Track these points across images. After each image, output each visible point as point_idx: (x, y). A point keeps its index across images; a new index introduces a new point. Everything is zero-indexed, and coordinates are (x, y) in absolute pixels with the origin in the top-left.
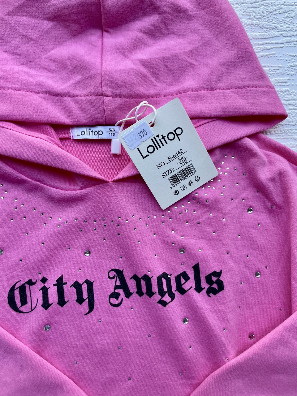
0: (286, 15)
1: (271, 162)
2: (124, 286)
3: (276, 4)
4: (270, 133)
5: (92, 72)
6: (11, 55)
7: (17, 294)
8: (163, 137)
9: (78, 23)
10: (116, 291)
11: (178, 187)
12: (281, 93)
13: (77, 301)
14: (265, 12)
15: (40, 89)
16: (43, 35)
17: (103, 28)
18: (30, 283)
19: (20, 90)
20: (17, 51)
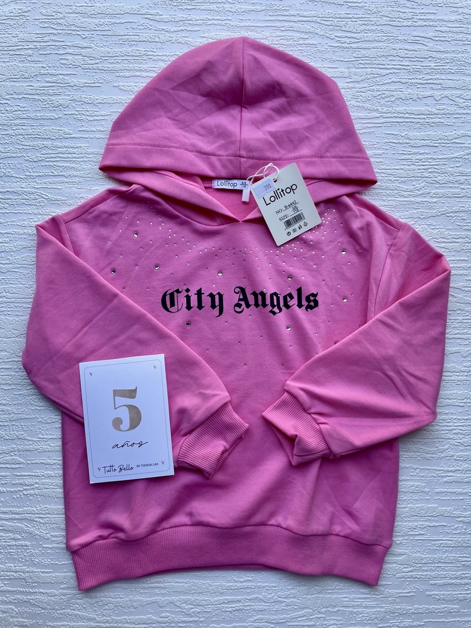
0: (388, 99)
1: (362, 216)
2: (245, 299)
3: (380, 90)
4: (365, 194)
5: (233, 139)
6: (172, 121)
7: (168, 299)
8: (282, 191)
9: (224, 100)
10: (240, 302)
11: (290, 229)
12: (376, 164)
13: (211, 306)
14: (370, 96)
15: (194, 149)
16: (197, 107)
17: (243, 105)
18: (178, 291)
19: (179, 148)
20: (177, 118)
